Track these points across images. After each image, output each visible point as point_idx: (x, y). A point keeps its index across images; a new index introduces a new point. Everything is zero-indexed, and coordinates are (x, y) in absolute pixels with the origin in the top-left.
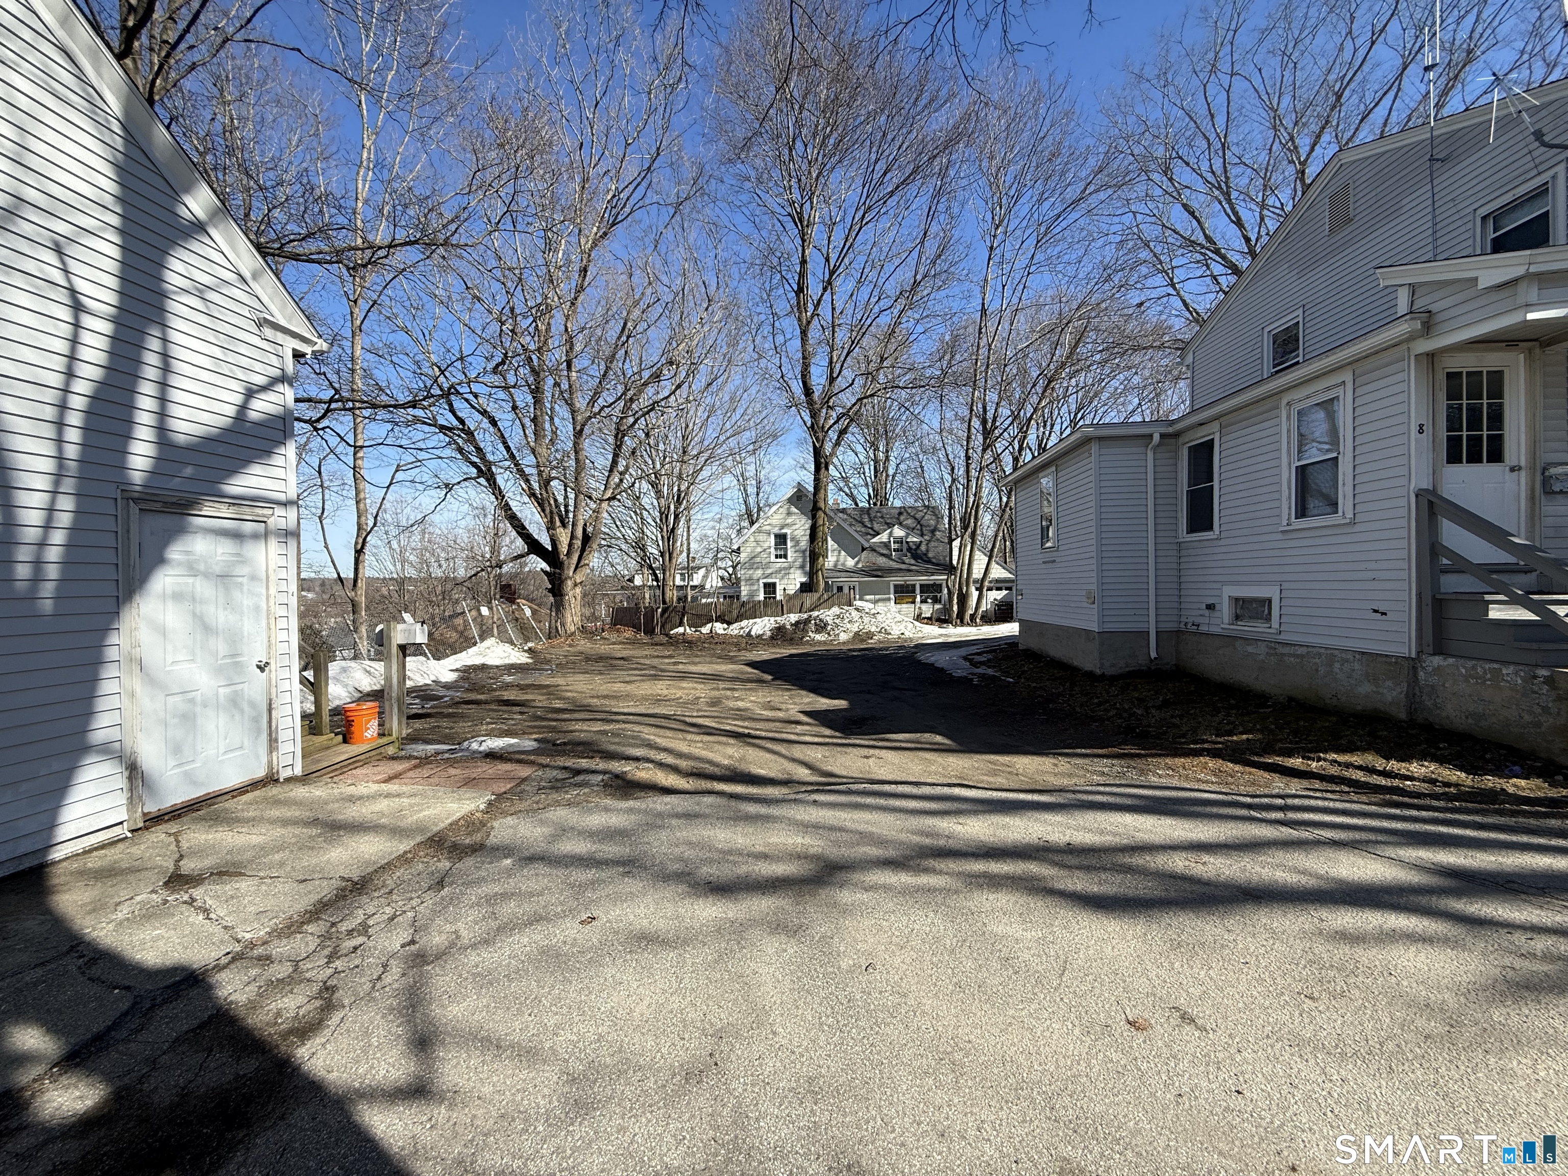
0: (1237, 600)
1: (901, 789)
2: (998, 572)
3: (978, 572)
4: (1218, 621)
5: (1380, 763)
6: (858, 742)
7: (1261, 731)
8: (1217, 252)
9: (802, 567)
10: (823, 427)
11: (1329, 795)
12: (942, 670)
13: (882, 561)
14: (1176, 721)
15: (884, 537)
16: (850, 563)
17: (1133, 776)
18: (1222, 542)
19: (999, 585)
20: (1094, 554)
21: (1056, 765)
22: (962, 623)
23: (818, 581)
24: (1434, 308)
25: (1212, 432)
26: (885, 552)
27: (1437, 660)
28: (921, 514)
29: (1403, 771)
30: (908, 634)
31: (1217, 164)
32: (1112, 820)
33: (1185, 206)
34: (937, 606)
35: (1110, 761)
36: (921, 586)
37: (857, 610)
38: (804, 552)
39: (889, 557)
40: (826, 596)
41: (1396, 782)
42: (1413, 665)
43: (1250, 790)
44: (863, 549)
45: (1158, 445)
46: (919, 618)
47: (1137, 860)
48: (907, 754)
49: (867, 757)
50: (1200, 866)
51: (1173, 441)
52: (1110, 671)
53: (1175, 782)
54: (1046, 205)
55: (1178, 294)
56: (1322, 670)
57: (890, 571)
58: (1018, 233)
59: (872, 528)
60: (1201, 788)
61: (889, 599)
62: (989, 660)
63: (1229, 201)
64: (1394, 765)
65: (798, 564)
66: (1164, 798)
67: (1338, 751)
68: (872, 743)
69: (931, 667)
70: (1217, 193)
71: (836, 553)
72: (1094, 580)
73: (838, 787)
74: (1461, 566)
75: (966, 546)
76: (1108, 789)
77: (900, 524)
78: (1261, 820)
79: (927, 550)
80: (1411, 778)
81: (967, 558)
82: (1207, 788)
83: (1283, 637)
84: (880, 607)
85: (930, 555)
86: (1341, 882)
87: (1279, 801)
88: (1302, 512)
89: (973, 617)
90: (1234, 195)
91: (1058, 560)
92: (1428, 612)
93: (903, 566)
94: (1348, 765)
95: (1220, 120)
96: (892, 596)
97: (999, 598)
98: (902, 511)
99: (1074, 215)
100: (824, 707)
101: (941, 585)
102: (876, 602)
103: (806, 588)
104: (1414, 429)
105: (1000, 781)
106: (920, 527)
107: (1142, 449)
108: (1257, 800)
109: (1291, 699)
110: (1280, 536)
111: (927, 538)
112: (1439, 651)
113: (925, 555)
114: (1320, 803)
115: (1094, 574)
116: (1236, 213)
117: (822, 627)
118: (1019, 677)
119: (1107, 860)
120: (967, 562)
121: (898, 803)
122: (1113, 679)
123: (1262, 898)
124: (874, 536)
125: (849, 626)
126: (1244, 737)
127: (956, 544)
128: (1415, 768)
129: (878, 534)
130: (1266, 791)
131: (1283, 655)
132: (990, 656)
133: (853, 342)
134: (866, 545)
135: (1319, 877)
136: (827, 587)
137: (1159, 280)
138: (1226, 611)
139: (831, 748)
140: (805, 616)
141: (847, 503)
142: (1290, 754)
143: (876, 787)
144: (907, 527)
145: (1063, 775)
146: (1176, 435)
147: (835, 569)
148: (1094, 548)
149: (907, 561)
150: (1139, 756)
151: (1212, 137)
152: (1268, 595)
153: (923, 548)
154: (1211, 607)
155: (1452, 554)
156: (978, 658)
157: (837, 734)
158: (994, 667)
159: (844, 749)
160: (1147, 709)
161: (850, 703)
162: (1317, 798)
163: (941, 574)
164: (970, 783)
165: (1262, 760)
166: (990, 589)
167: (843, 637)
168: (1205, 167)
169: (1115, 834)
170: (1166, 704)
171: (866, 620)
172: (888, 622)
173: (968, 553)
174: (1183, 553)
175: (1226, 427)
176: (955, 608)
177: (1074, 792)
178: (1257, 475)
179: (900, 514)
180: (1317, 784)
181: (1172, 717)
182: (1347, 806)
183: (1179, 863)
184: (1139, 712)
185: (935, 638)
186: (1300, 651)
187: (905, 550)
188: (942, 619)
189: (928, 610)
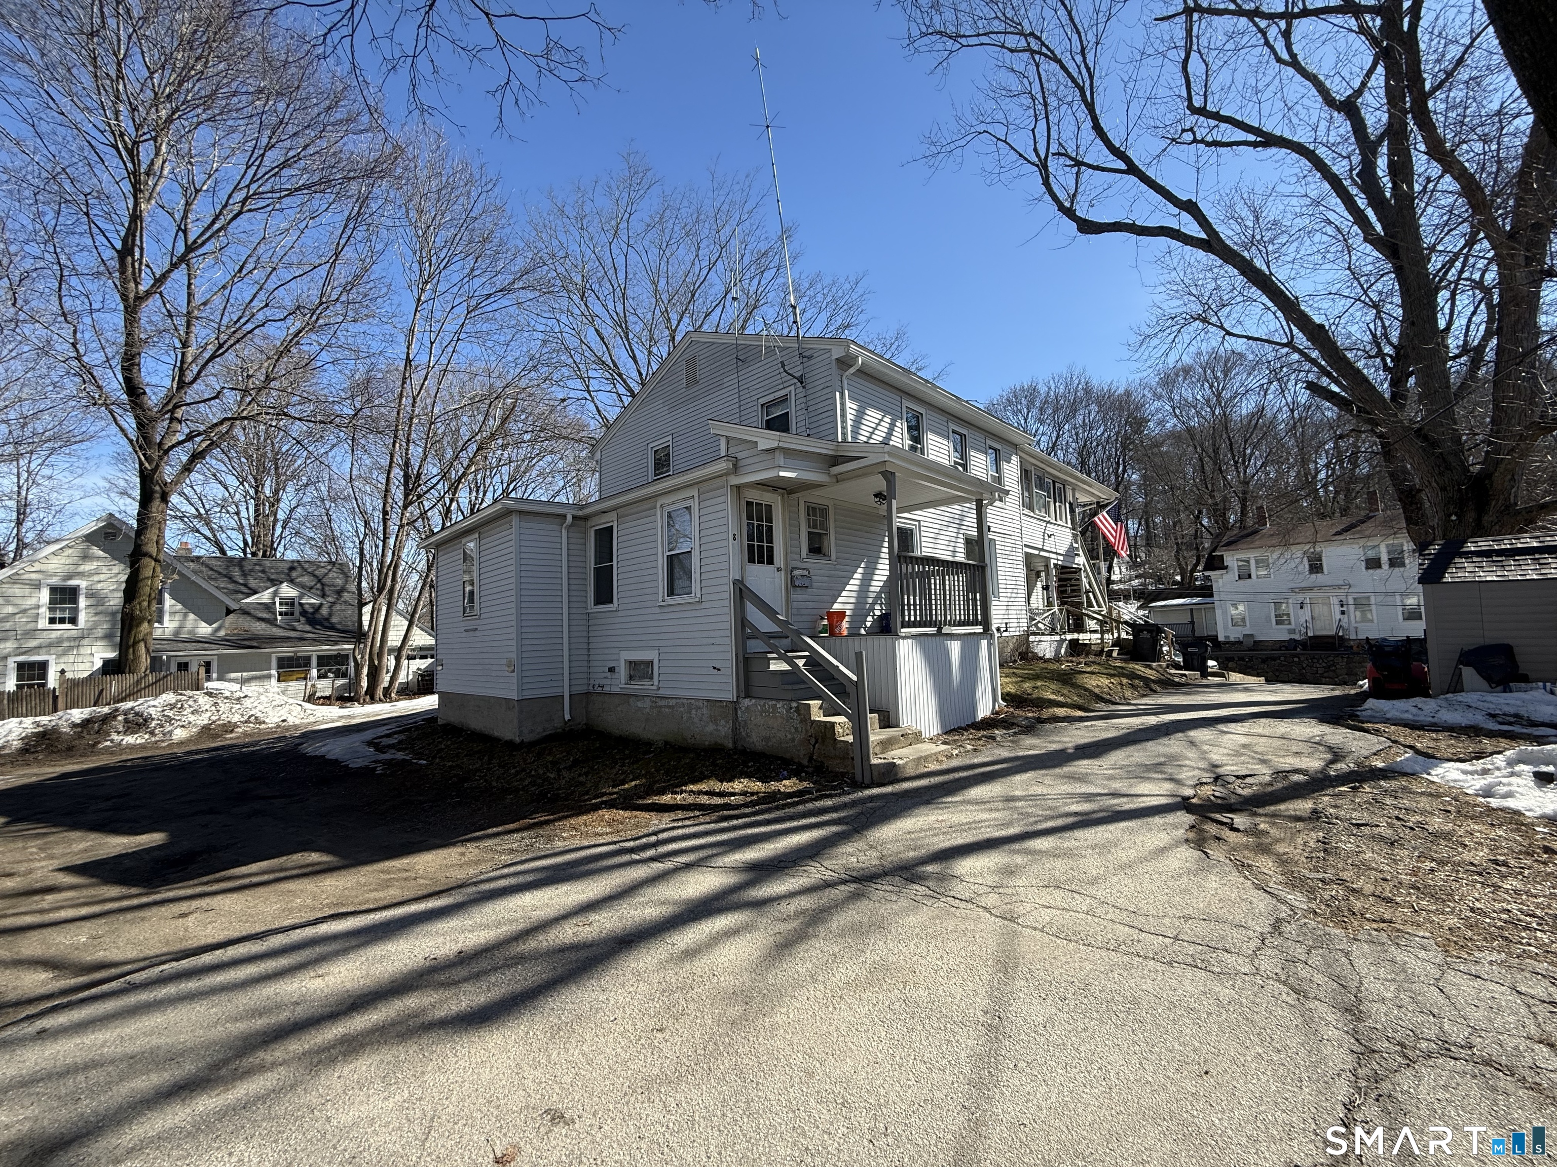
0: (630, 662)
1: (232, 952)
2: (421, 638)
3: (394, 638)
4: (617, 682)
5: (718, 786)
6: (171, 894)
7: (645, 776)
8: (620, 375)
9: (108, 636)
10: (160, 444)
11: (687, 823)
12: (336, 762)
13: (259, 628)
14: (582, 779)
15: (265, 597)
16: (204, 629)
17: (542, 846)
18: (620, 614)
19: (423, 652)
20: (514, 623)
21: (463, 854)
22: (373, 700)
23: (136, 658)
24: (739, 456)
25: (610, 520)
26: (265, 615)
27: (747, 702)
28: (324, 571)
29: (731, 790)
30: (291, 720)
31: (620, 309)
32: (511, 905)
33: (597, 330)
34: (340, 682)
35: (520, 835)
36: (319, 657)
37: (210, 694)
38: (113, 614)
39: (272, 622)
40: (151, 679)
41: (726, 800)
42: (735, 704)
43: (634, 833)
44: (229, 612)
45: (572, 525)
46: (311, 698)
47: (531, 944)
48: (261, 891)
49: (184, 915)
50: (587, 928)
51: (582, 523)
52: (528, 738)
53: (577, 843)
54: (477, 282)
55: (593, 401)
56: (685, 716)
57: (272, 640)
58: (449, 297)
59: (245, 585)
60: (597, 842)
61: (269, 677)
62: (400, 742)
63: (628, 340)
64: (726, 786)
65: (100, 632)
66: (564, 864)
67: (694, 782)
68: (199, 890)
69: (322, 761)
70: (619, 330)
71: (178, 617)
72: (514, 649)
73: (105, 987)
74: (757, 634)
75: (379, 610)
76: (512, 869)
77: (292, 581)
78: (637, 862)
79: (330, 615)
80: (733, 794)
81: (381, 623)
82: (602, 841)
83: (661, 692)
84: (252, 689)
85: (334, 620)
86: (689, 902)
87: (653, 839)
88: (671, 592)
89: (387, 692)
90: (631, 336)
91: (479, 628)
92: (741, 665)
93: (292, 634)
94: (700, 793)
95: (621, 275)
96: (274, 672)
97: (423, 667)
98: (293, 566)
99: (505, 302)
100: (114, 852)
101: (347, 656)
102: (243, 682)
103: (110, 668)
104: (731, 537)
105: (394, 893)
106: (321, 586)
107: (557, 528)
108: (638, 842)
109: (666, 743)
110: (657, 610)
111: (330, 599)
112: (747, 696)
113: (327, 619)
114: (680, 832)
115: (514, 643)
116: (632, 351)
117: (138, 723)
118: (434, 757)
119: (499, 957)
120: (381, 628)
121: (219, 978)
122: (533, 744)
123: (632, 941)
124: (249, 595)
125: (192, 718)
126: (633, 783)
127: (367, 610)
128: (737, 786)
129: (255, 593)
130: (645, 831)
131: (661, 707)
132: (402, 737)
133: (221, 346)
134: (234, 606)
135: (675, 903)
136: (156, 664)
137: (578, 384)
138: (623, 672)
139: (112, 918)
140: (106, 710)
141: (204, 549)
142: (662, 792)
143: (185, 964)
144: (302, 586)
145: (469, 864)
146: (586, 518)
147: (176, 639)
148: (514, 617)
149: (300, 627)
150: (547, 822)
151: (616, 285)
152: (650, 659)
153: (324, 611)
154: (612, 670)
155: (753, 627)
156: (386, 741)
157: (134, 891)
158: (405, 749)
159: (141, 914)
160: (559, 770)
161: (172, 836)
162: (678, 828)
163: (348, 643)
164: (351, 909)
165: (645, 802)
166: (410, 658)
167: (179, 734)
168: (611, 306)
169: (511, 922)
170: (576, 763)
171: (223, 707)
172: (260, 707)
173: (382, 618)
174: (591, 622)
175: (622, 517)
176: (365, 684)
177: (475, 884)
178: (643, 560)
179: (292, 569)
180: (680, 814)
181: (580, 775)
182: (697, 829)
183: (568, 933)
184: (552, 776)
185: (333, 721)
186: (672, 702)
187: (297, 613)
188: (343, 698)
189: (325, 687)
